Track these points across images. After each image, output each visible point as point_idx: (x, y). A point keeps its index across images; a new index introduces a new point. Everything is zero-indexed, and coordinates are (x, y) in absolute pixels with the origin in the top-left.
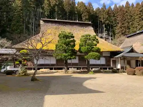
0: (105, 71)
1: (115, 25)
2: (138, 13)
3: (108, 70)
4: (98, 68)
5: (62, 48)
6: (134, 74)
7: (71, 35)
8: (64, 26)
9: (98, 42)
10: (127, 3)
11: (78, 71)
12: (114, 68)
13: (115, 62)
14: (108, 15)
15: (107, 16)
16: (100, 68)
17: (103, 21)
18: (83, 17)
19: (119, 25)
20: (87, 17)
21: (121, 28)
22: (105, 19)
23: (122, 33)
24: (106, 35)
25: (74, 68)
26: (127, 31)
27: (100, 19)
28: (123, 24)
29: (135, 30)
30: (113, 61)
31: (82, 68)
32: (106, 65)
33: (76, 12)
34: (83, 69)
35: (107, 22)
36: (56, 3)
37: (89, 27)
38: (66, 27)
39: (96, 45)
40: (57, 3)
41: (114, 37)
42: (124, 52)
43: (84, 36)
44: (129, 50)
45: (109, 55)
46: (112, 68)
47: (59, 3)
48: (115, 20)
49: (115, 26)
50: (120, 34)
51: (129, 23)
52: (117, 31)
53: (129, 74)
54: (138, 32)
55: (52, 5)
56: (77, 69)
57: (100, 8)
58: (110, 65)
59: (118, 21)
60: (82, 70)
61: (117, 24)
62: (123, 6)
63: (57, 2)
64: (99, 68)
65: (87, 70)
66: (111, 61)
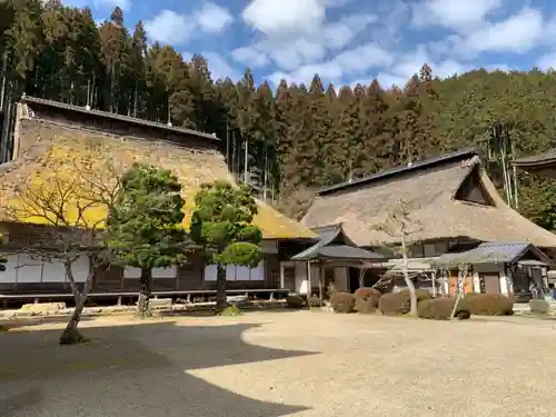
0: (267, 304)
1: (281, 148)
2: (347, 120)
3: (271, 300)
4: (243, 294)
5: (140, 226)
6: (352, 311)
7: (170, 181)
8: (122, 138)
9: (254, 211)
10: (316, 80)
11: (179, 306)
12: (290, 294)
13: (291, 274)
14: (259, 111)
15: (258, 115)
16: (250, 294)
17: (242, 129)
18: (175, 104)
19: (294, 151)
20: (189, 108)
21: (299, 160)
22: (250, 126)
23: (303, 179)
24: (252, 178)
25: (160, 297)
26: (316, 171)
27: (233, 122)
28: (305, 148)
29: (338, 170)
30: (286, 270)
31: (189, 296)
32: (266, 285)
33: (149, 84)
34: (192, 300)
35: (257, 134)
36: (70, 35)
37: (212, 151)
38: (127, 142)
39: (249, 220)
40: (74, 36)
41: (277, 187)
42: (317, 242)
43: (210, 187)
44: (332, 236)
45: (276, 251)
46: (285, 295)
47: (80, 36)
48: (282, 131)
49: (280, 152)
50: (296, 179)
51: (320, 146)
52: (285, 169)
53: (338, 310)
54: (350, 181)
55: (49, 38)
56: (173, 302)
57: (235, 83)
58: (276, 285)
59: (289, 138)
60: (191, 305)
61: (287, 145)
62: (303, 87)
63: (71, 30)
64: (246, 296)
65: (215, 303)
66: (282, 269)
